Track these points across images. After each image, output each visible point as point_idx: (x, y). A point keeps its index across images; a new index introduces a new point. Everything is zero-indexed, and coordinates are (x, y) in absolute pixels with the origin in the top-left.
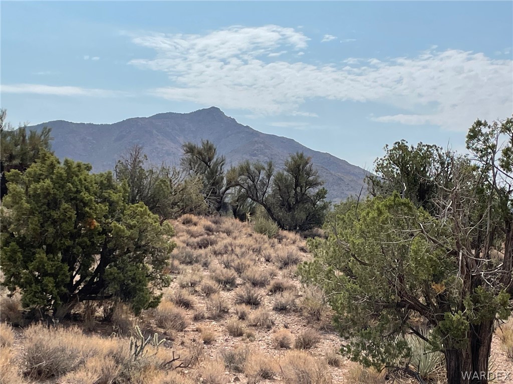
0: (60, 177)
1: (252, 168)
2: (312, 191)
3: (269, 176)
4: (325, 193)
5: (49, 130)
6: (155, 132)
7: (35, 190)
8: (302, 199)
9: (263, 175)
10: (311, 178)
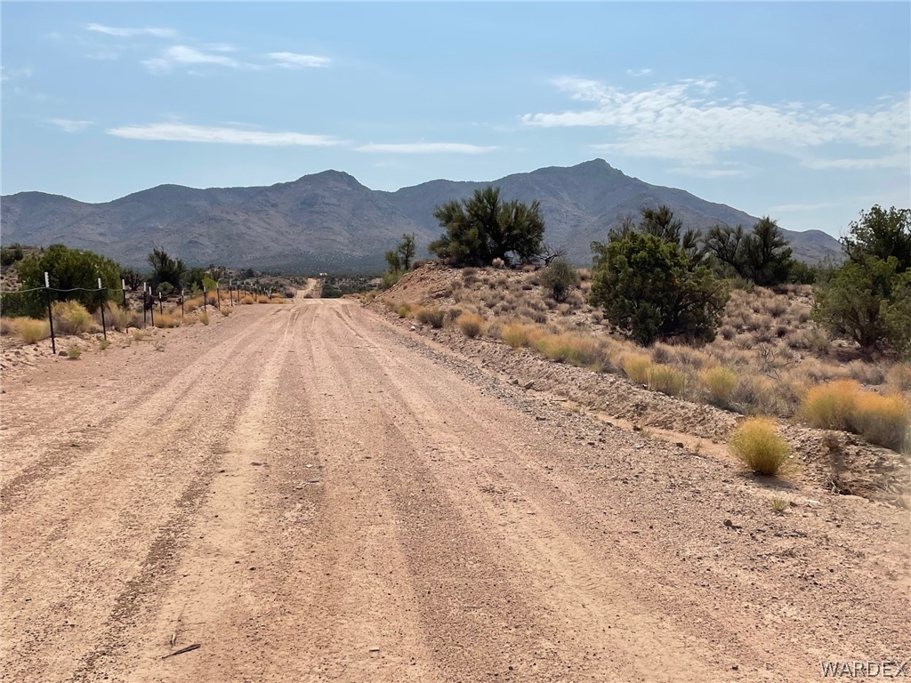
0: (651, 249)
1: (722, 232)
2: (777, 251)
3: (738, 239)
4: (791, 252)
5: (538, 204)
6: (537, 188)
7: (635, 259)
8: (769, 257)
9: (732, 237)
10: (776, 239)
